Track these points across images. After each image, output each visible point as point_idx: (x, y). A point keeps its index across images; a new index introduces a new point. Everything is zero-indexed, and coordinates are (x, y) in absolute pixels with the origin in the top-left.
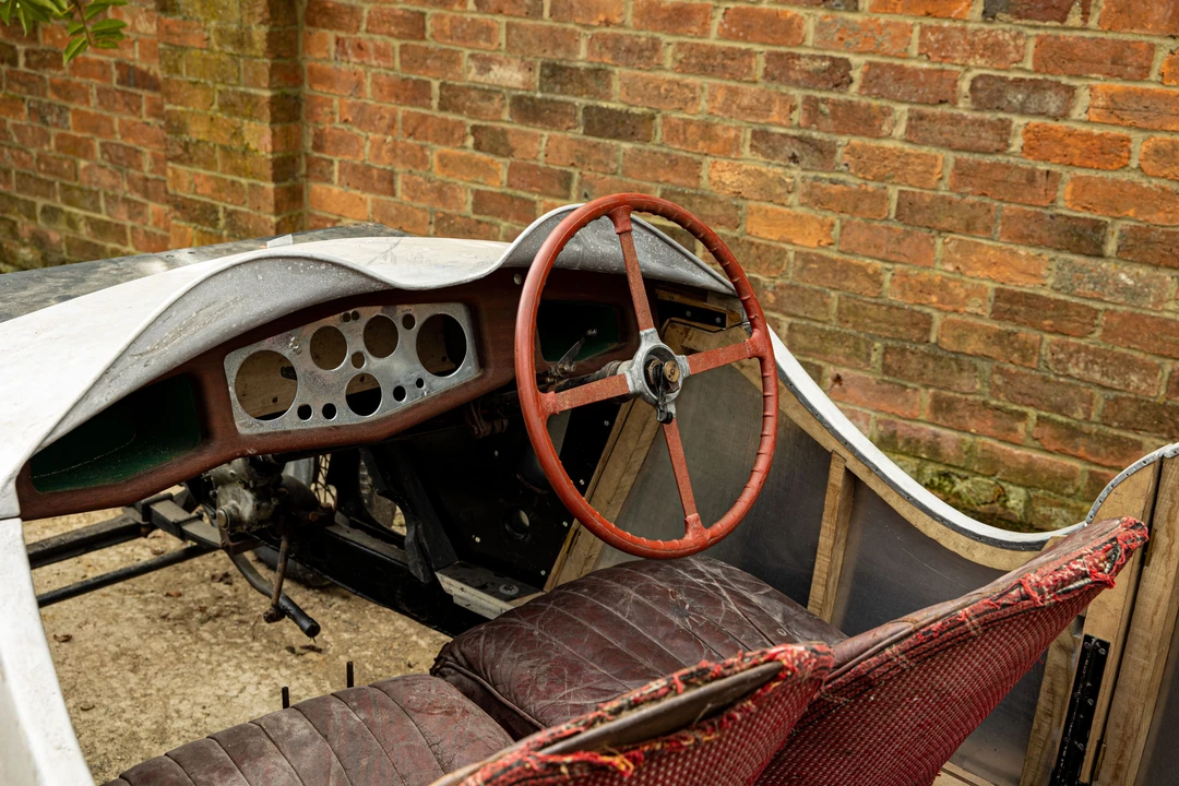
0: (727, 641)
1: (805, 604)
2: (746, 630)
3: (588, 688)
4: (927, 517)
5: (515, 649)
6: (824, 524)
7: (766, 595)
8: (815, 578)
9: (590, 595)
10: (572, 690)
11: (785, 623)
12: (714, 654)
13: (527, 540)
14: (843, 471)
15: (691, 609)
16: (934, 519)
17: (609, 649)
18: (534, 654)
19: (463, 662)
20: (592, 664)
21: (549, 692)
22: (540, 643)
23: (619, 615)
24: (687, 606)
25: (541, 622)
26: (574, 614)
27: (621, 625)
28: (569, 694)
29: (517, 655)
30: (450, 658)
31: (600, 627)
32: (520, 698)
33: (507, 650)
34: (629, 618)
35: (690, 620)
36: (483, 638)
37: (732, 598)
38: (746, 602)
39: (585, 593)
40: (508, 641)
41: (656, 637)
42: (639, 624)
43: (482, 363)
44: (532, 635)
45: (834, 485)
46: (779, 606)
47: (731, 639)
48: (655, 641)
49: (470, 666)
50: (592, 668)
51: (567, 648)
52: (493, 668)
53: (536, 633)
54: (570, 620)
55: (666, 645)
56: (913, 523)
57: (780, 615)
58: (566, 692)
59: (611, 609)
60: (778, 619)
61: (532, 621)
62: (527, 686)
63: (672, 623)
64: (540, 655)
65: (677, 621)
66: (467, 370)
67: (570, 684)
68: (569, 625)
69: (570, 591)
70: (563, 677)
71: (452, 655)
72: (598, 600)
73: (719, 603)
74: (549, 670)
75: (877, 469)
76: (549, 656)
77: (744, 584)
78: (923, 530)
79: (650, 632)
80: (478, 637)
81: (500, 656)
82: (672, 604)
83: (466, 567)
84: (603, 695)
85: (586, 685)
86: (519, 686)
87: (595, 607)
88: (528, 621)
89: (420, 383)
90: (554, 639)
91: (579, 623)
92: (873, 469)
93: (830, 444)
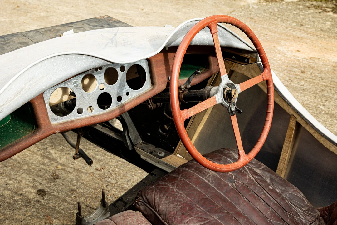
0: (250, 193)
1: (275, 171)
2: (257, 188)
3: (197, 217)
4: (331, 143)
5: (167, 198)
6: (285, 141)
7: (263, 169)
8: (280, 160)
9: (195, 172)
10: (191, 218)
11: (271, 182)
12: (246, 200)
13: (167, 136)
14: (295, 122)
15: (235, 178)
16: (334, 144)
17: (204, 198)
18: (175, 201)
19: (147, 202)
20: (198, 205)
21: (182, 220)
22: (177, 195)
23: (207, 182)
24: (234, 177)
25: (177, 185)
26: (190, 182)
27: (208, 186)
28: (190, 220)
29: (168, 202)
30: (141, 198)
31: (200, 187)
32: (170, 222)
33: (164, 199)
34: (211, 183)
35: (235, 184)
36: (154, 192)
37: (250, 172)
38: (255, 173)
39: (193, 171)
40: (164, 194)
41: (222, 192)
42: (215, 186)
43: (153, 83)
44: (174, 191)
45: (291, 127)
46: (268, 175)
47: (252, 192)
48: (222, 194)
49: (149, 204)
50: (198, 208)
51: (188, 198)
52: (159, 207)
53: (175, 190)
54: (188, 184)
55: (226, 196)
56: (324, 145)
57: (269, 178)
58: (188, 219)
59: (203, 179)
60: (268, 181)
61: (173, 185)
62: (173, 216)
63: (228, 185)
64: (178, 201)
65: (230, 184)
66: (147, 86)
67: (190, 216)
68: (188, 187)
69: (187, 169)
70: (187, 212)
71: (142, 197)
72: (198, 174)
73: (245, 175)
74: (181, 208)
75: (310, 123)
76: (181, 201)
77: (254, 164)
78: (328, 148)
79: (219, 190)
80: (152, 192)
81: (161, 201)
82: (228, 176)
83: (145, 144)
84: (203, 221)
85: (196, 216)
86: (170, 217)
87: (198, 178)
88: (171, 185)
89: (128, 94)
90: (182, 194)
91: (192, 186)
92: (309, 123)
93: (291, 112)
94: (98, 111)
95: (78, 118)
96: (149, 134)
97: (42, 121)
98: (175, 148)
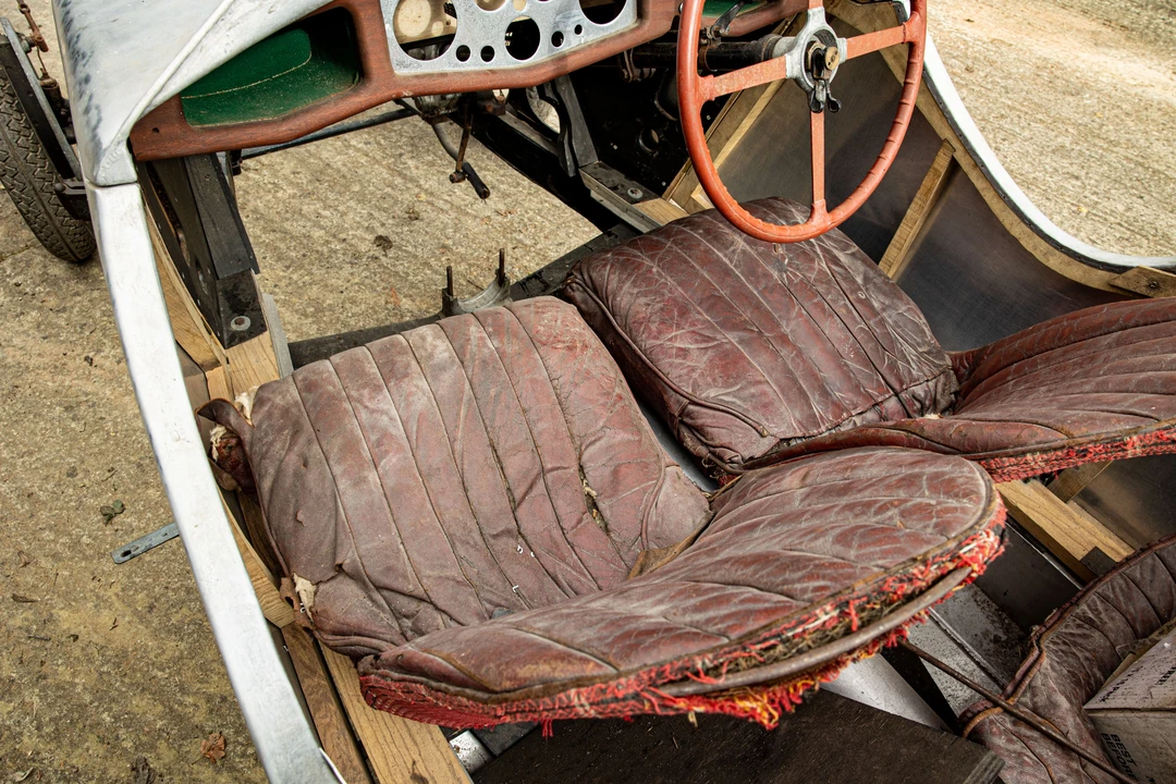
0: (815, 300)
1: (878, 264)
2: (833, 291)
3: (693, 332)
4: (1016, 218)
5: (634, 284)
6: (916, 199)
7: (853, 254)
8: (893, 241)
9: (704, 238)
10: (678, 333)
11: (865, 284)
12: (804, 312)
13: (655, 155)
14: (948, 160)
15: (789, 264)
16: (1023, 221)
17: (715, 296)
18: (651, 292)
19: (590, 285)
20: (699, 308)
21: (660, 332)
22: (657, 281)
23: (728, 262)
24: (786, 261)
25: (661, 260)
26: (690, 256)
27: (727, 272)
28: (676, 336)
29: (635, 291)
30: (579, 276)
31: (709, 271)
32: (634, 333)
33: (628, 284)
34: (735, 266)
35: (787, 276)
36: (608, 267)
37: (824, 256)
38: (836, 261)
39: (700, 234)
40: (630, 275)
41: (756, 288)
42: (742, 273)
43: (641, 14)
44: (651, 272)
45: (936, 170)
46: (862, 268)
47: (819, 298)
48: (755, 292)
49: (595, 291)
50: (699, 313)
51: (680, 289)
52: (614, 299)
53: (654, 270)
54: (686, 262)
55: (764, 298)
56: (1001, 220)
57: (861, 276)
58: (673, 334)
59: (720, 255)
60: (859, 280)
61: (652, 257)
62: (641, 323)
63: (771, 276)
64: (656, 293)
65: (776, 275)
66: (625, 19)
67: (679, 326)
68: (684, 267)
69: (687, 229)
70: (673, 318)
71: (582, 274)
72: (711, 243)
73: (812, 260)
74: (662, 309)
75: (983, 165)
76: (663, 295)
77: (835, 241)
78: (1008, 227)
79: (751, 283)
80: (605, 265)
81: (621, 288)
82: (774, 257)
83: (605, 168)
84: (705, 341)
85: (692, 329)
86: (634, 323)
87: (708, 251)
88: (648, 257)
89: (578, 30)
90: (669, 279)
91: (693, 267)
92: (979, 165)
93: (945, 133)
94: (504, 60)
95: (457, 69)
96: (615, 147)
97: (373, 62)
98: (668, 184)
